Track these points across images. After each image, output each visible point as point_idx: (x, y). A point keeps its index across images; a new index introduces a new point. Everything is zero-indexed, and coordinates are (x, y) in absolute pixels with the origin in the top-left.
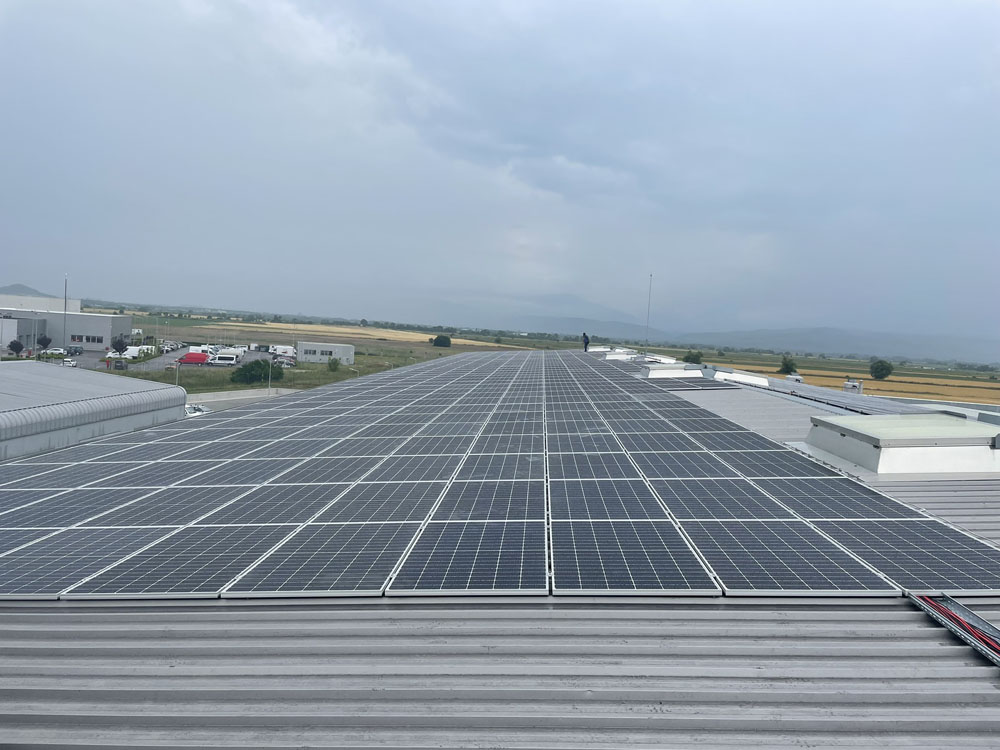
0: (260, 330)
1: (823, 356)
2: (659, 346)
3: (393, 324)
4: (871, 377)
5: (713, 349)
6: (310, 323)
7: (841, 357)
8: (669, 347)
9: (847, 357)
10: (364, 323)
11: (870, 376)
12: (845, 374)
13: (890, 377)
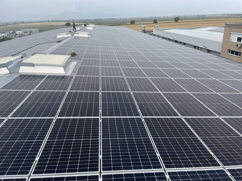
0: (16, 27)
3: (57, 20)
6: (33, 22)
10: (49, 21)
12: (168, 22)
13: (179, 21)
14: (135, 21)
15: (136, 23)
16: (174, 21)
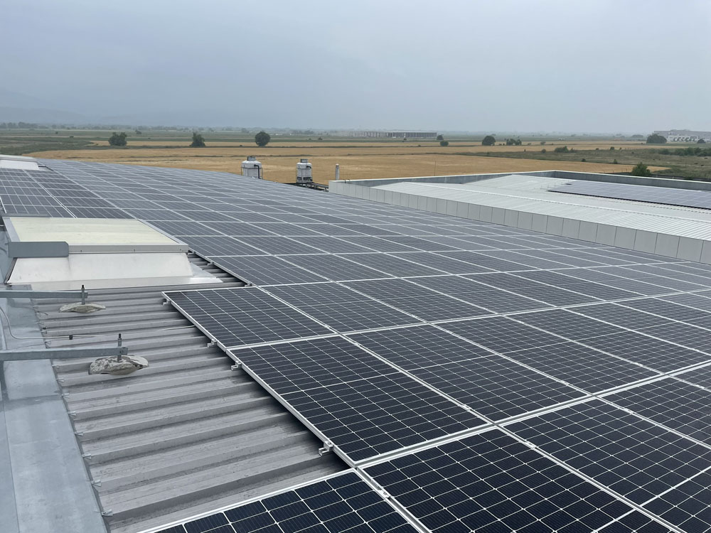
1: (210, 129)
2: (84, 128)
4: (257, 146)
5: (129, 128)
7: (223, 130)
8: (93, 128)
9: (227, 130)
11: (255, 144)
12: (239, 144)
13: (269, 144)
14: (126, 136)
15: (129, 143)
16: (254, 144)
